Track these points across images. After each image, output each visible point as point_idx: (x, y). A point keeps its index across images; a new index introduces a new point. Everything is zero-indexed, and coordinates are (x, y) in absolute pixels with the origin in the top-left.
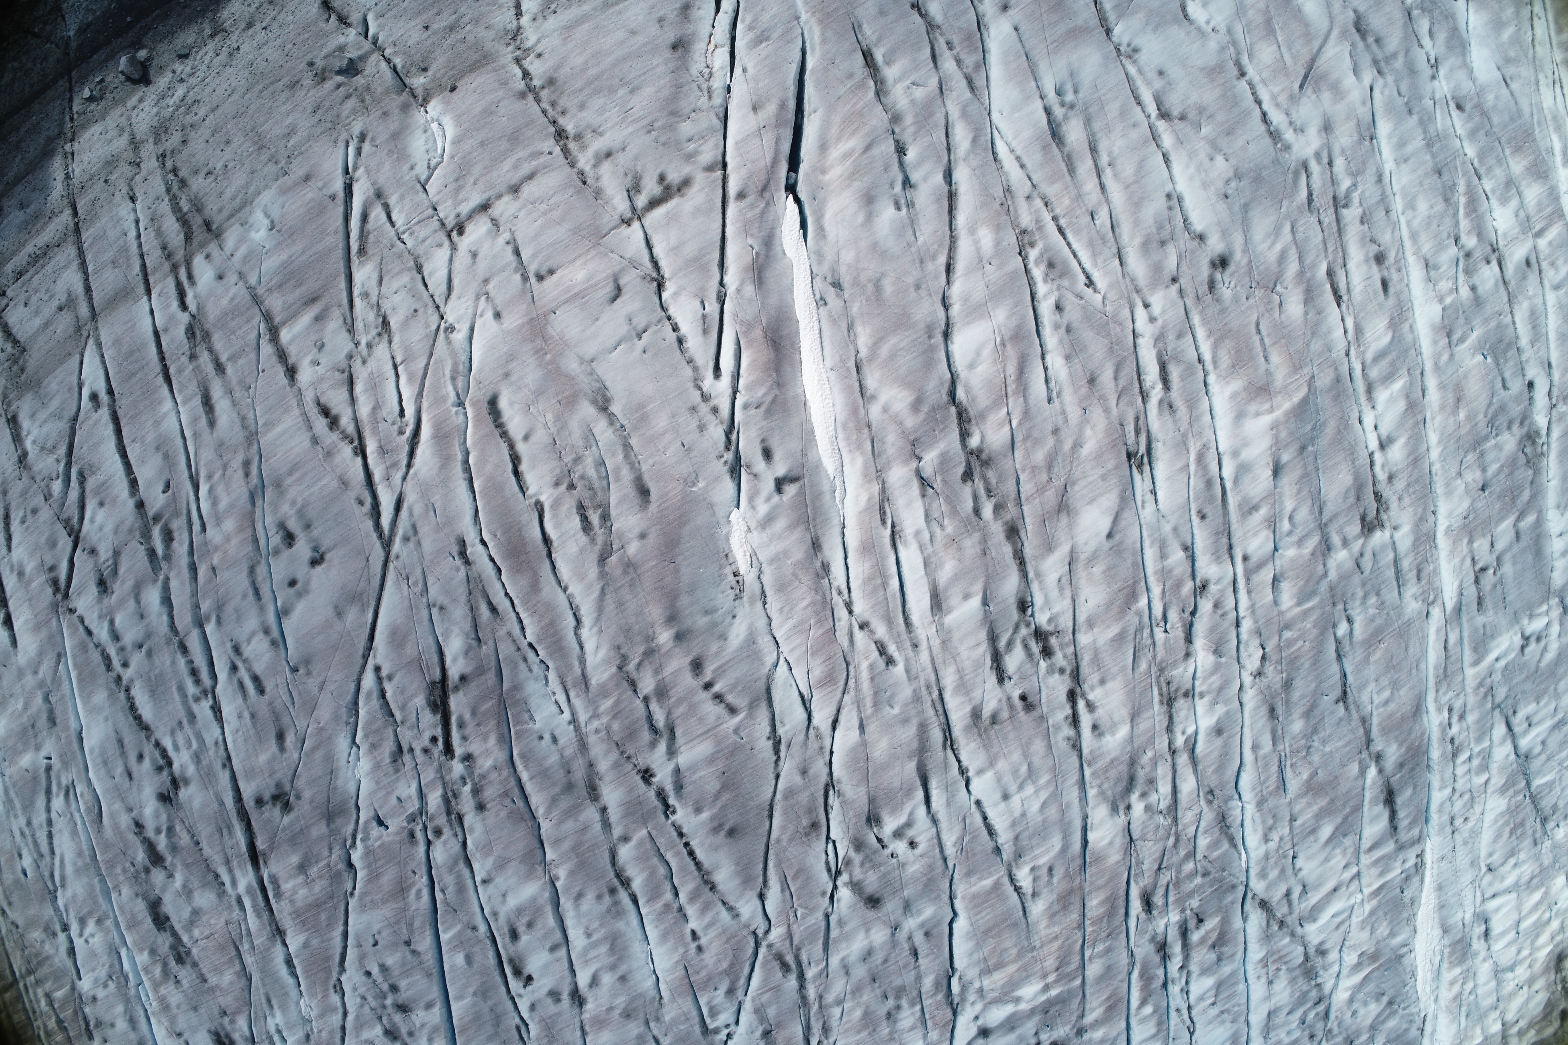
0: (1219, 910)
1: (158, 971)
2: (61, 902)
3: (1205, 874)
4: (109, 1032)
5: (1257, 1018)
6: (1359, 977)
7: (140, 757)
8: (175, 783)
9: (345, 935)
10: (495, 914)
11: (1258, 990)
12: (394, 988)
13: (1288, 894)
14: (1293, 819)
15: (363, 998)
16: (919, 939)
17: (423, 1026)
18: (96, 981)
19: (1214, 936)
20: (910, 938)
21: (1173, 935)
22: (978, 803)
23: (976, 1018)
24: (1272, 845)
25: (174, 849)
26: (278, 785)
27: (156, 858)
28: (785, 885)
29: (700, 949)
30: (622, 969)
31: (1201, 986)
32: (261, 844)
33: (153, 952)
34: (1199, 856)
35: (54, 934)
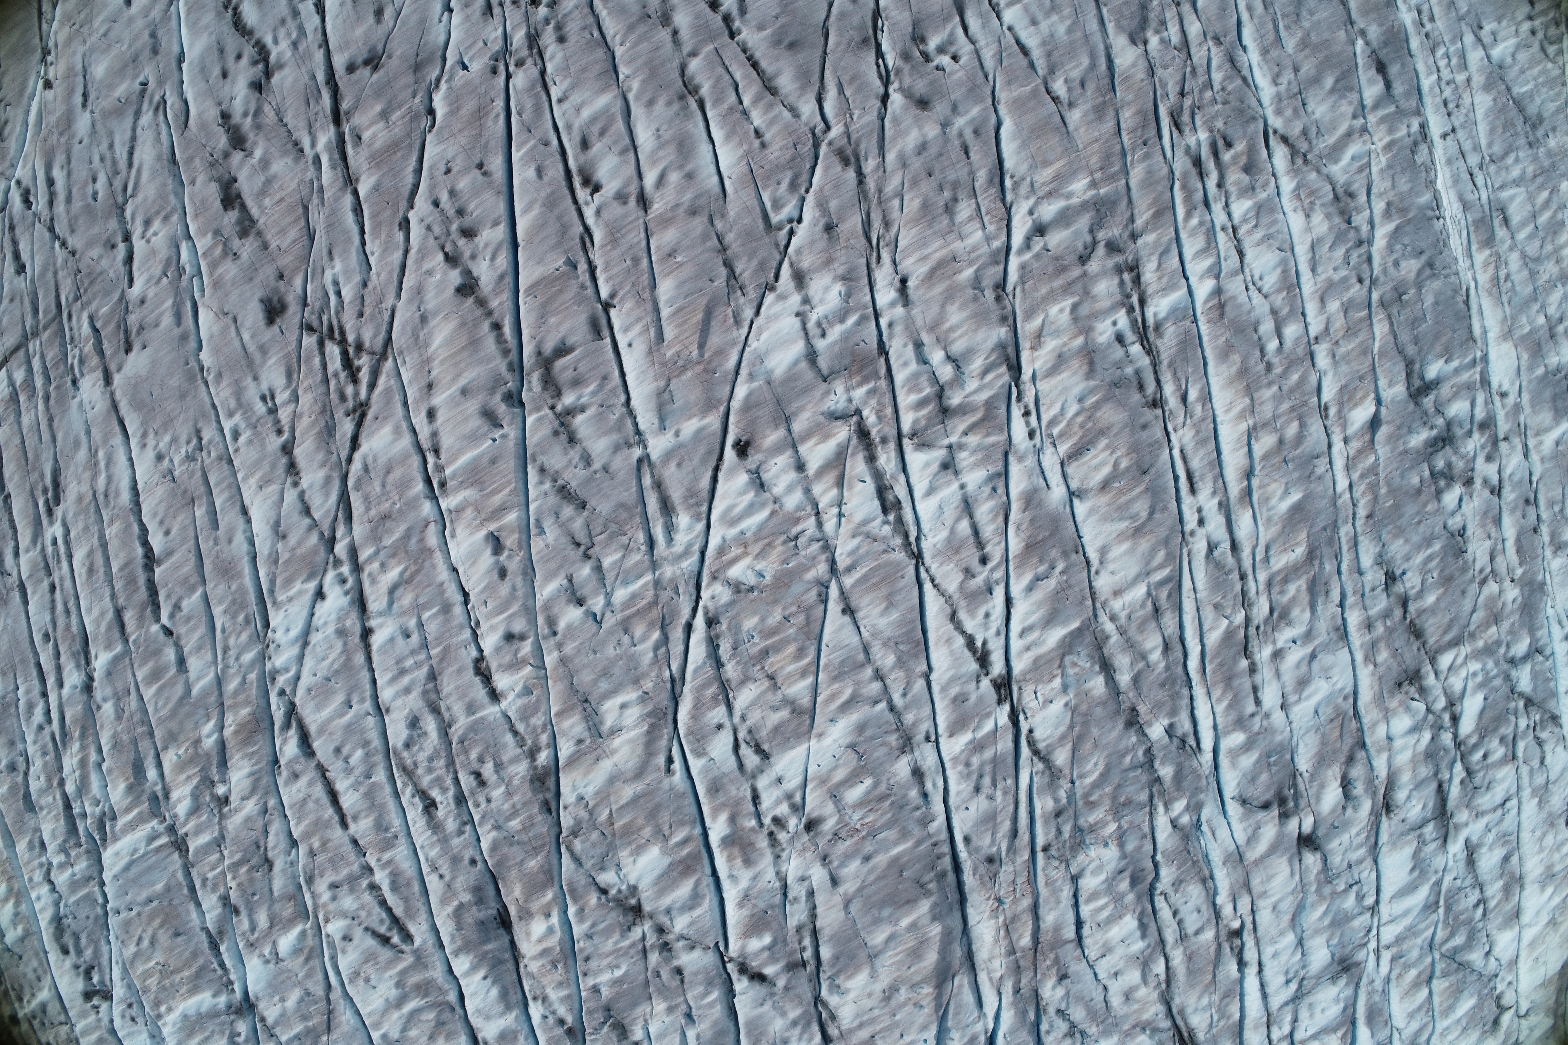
0: (1244, 135)
1: (219, 250)
2: (128, 213)
3: (1225, 103)
4: (151, 335)
5: (1302, 251)
6: (1391, 226)
7: (239, 57)
8: (268, 74)
9: (419, 171)
10: (569, 127)
11: (1296, 221)
12: (460, 212)
13: (1305, 133)
14: (1296, 70)
15: (429, 228)
16: (968, 134)
17: (486, 245)
18: (148, 281)
19: (1244, 160)
20: (960, 135)
21: (1205, 153)
22: (1010, 29)
23: (1031, 212)
24: (1282, 88)
25: (258, 127)
26: (372, 50)
27: (238, 141)
28: (841, 90)
29: (763, 145)
30: (688, 168)
31: (1241, 207)
32: (345, 106)
33: (217, 233)
34: (1217, 87)
35: (113, 247)
